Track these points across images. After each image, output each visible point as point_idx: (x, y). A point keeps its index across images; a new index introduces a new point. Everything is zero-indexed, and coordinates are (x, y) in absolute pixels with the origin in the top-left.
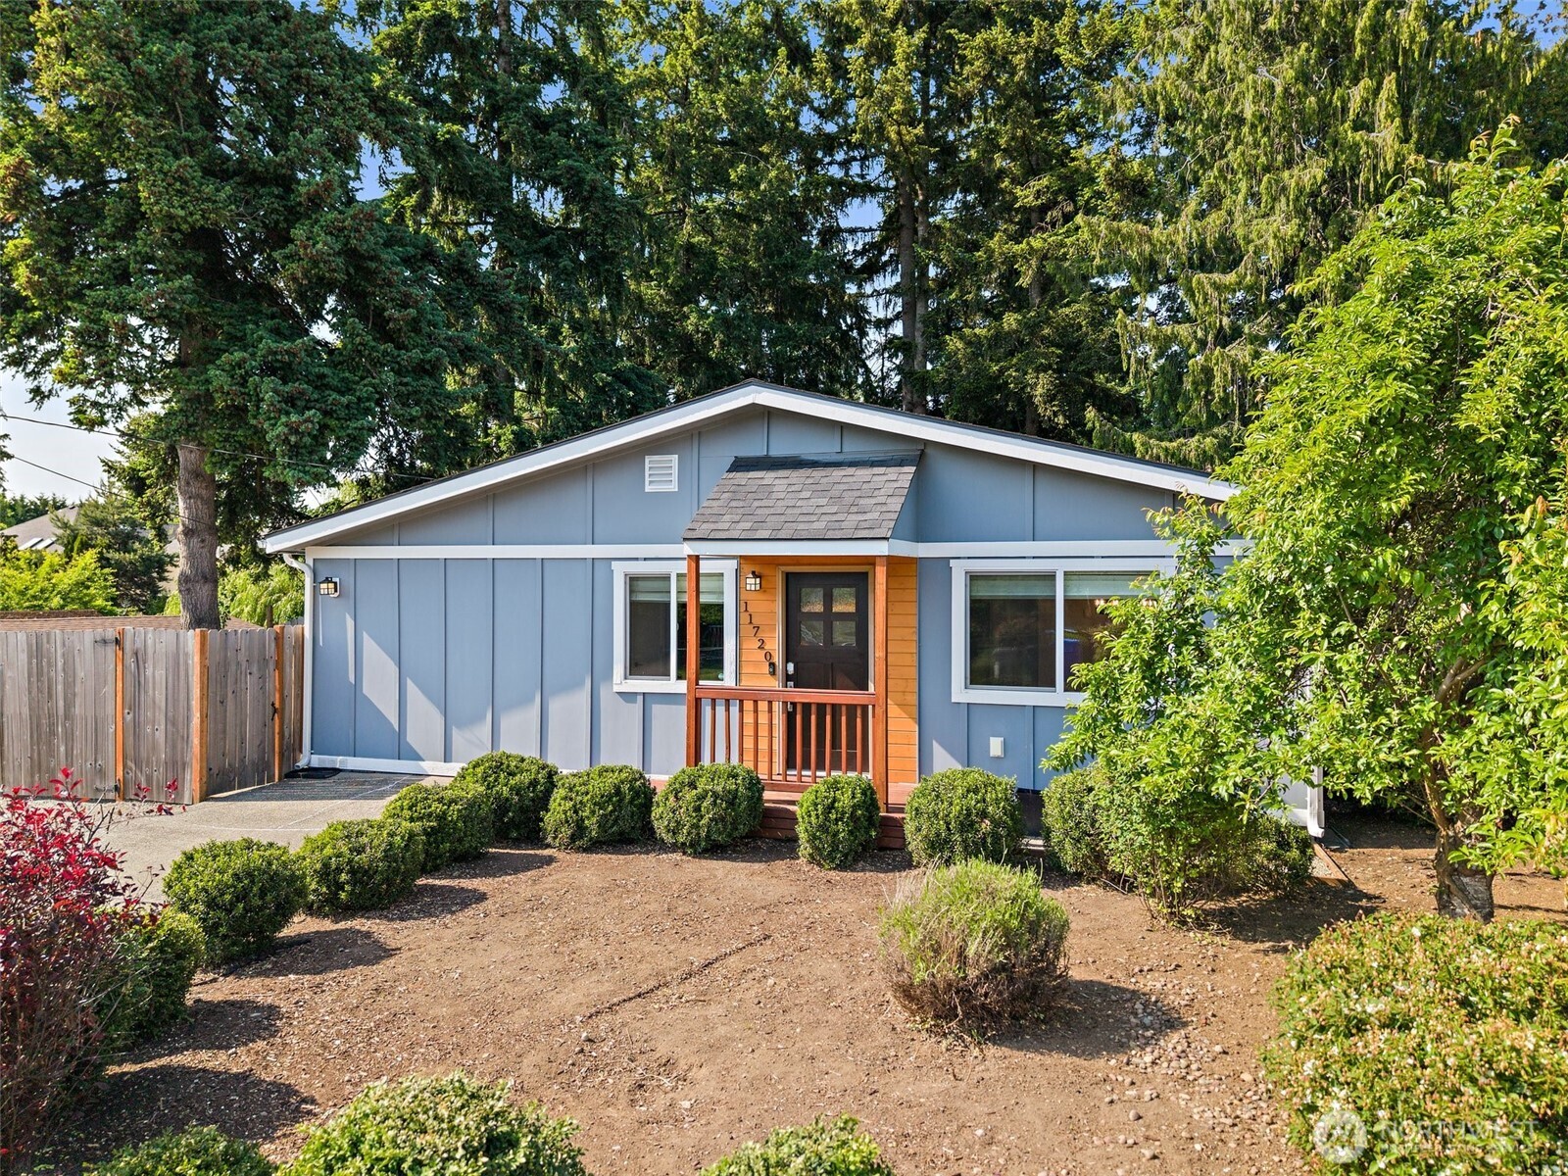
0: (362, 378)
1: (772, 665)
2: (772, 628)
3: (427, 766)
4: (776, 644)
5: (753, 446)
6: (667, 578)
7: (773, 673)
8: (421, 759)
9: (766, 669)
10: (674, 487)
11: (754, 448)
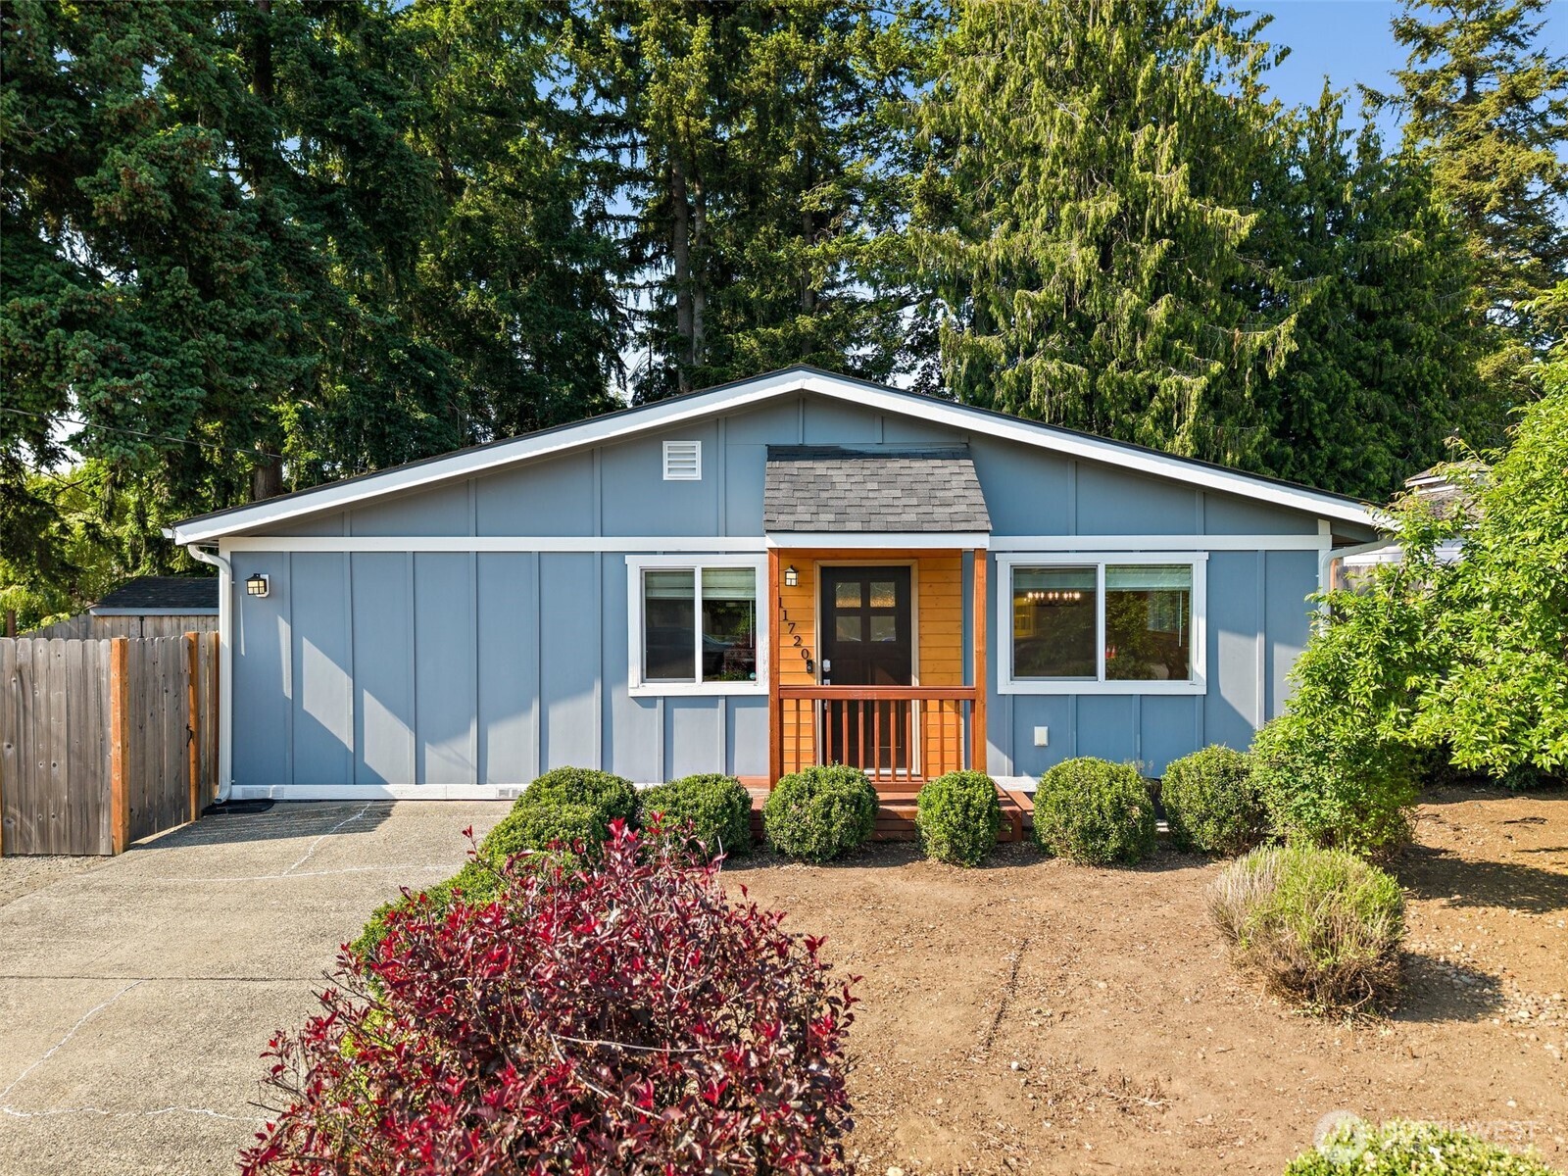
0: (184, 339)
1: (810, 663)
2: (810, 624)
3: (392, 790)
4: (813, 641)
5: (788, 435)
6: (690, 573)
7: (811, 671)
8: (385, 783)
9: (804, 667)
10: (697, 476)
11: (788, 437)
